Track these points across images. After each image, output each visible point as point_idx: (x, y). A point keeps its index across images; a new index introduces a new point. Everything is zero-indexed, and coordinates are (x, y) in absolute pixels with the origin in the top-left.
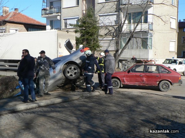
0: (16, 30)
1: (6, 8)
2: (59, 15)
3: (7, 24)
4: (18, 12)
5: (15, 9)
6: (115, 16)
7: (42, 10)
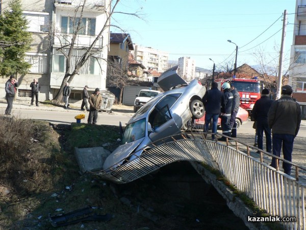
6: (43, 18)
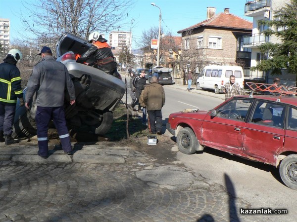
0: (219, 38)
1: (211, 9)
2: (267, 11)
3: (206, 30)
4: (227, 13)
5: (225, 9)
7: (246, 4)
